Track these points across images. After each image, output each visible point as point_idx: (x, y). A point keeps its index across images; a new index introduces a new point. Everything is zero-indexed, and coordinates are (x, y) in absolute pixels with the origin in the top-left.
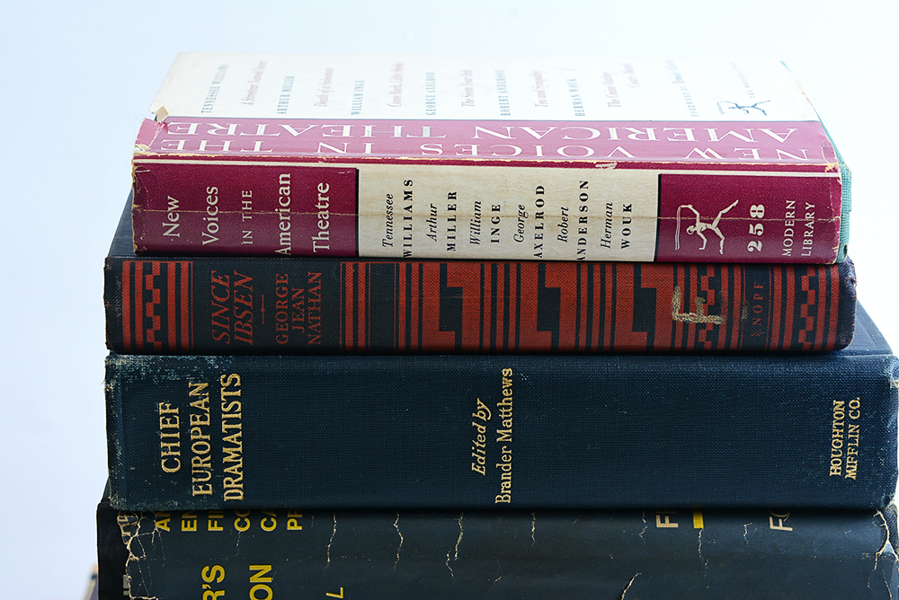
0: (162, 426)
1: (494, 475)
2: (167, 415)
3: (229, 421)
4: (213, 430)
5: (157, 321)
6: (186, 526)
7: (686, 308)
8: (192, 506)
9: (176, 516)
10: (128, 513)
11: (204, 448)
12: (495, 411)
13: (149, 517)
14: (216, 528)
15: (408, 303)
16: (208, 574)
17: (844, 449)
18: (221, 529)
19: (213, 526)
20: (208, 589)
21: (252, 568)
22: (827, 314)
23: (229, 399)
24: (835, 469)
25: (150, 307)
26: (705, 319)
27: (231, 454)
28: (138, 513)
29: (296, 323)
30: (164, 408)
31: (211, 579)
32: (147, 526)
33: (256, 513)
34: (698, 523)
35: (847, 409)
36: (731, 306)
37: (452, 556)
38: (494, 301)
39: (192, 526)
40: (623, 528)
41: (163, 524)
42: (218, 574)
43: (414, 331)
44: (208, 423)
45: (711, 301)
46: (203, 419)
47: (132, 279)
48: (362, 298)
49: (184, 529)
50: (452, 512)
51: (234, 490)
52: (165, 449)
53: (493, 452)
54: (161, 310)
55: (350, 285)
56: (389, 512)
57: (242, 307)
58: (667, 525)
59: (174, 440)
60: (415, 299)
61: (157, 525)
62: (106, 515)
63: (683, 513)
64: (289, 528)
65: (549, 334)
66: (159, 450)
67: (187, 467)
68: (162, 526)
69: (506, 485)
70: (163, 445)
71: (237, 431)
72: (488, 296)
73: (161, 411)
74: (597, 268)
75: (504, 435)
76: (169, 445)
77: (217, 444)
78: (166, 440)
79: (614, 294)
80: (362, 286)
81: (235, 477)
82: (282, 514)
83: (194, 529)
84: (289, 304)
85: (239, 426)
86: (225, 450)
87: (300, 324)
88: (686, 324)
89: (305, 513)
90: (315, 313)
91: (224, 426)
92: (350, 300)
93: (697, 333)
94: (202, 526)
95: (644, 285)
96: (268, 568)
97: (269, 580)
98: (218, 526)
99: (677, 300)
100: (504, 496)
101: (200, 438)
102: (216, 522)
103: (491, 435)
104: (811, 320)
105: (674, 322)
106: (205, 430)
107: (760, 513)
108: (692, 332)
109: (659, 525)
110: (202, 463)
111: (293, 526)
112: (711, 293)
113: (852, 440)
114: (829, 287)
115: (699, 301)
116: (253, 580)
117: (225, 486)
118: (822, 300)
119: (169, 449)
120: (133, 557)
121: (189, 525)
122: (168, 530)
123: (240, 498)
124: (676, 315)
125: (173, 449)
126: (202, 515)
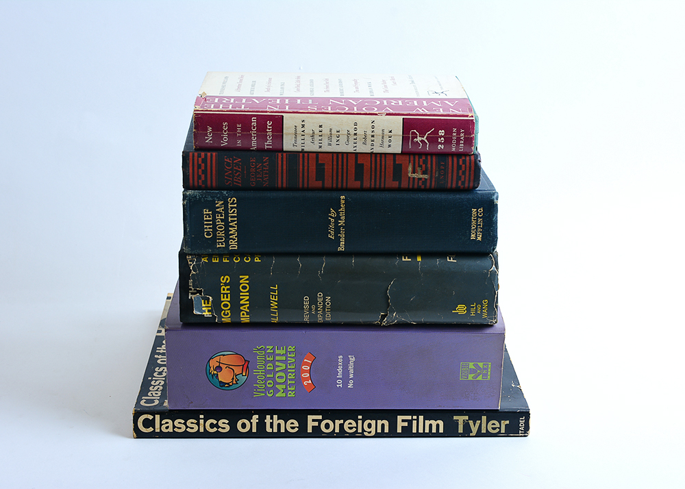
0: (205, 219)
1: (338, 239)
2: (207, 214)
3: (232, 217)
4: (225, 221)
5: (203, 177)
7: (414, 172)
8: (217, 252)
9: (210, 256)
10: (191, 255)
11: (222, 228)
12: (338, 213)
13: (199, 256)
14: (226, 261)
15: (303, 169)
16: (223, 279)
17: (476, 228)
22: (470, 174)
23: (232, 208)
24: (473, 237)
25: (200, 170)
26: (421, 176)
27: (232, 231)
28: (195, 254)
29: (258, 178)
30: (206, 212)
31: (224, 281)
32: (199, 260)
33: (242, 255)
34: (419, 259)
35: (478, 212)
36: (432, 171)
37: (321, 272)
38: (337, 169)
40: (389, 261)
42: (227, 279)
43: (306, 181)
44: (223, 218)
45: (424, 169)
46: (222, 216)
47: (193, 159)
48: (285, 167)
50: (321, 254)
51: (234, 245)
53: (337, 230)
54: (205, 172)
55: (280, 162)
56: (296, 254)
57: (237, 171)
58: (407, 259)
59: (210, 224)
60: (306, 168)
61: (203, 259)
62: (182, 256)
63: (413, 255)
64: (256, 261)
65: (359, 182)
66: (204, 228)
67: (215, 235)
68: (205, 260)
69: (342, 243)
70: (205, 226)
71: (235, 221)
72: (335, 167)
73: (205, 213)
74: (378, 155)
75: (341, 222)
76: (208, 227)
77: (227, 226)
78: (206, 224)
79: (385, 166)
80: (285, 163)
82: (253, 255)
84: (256, 170)
85: (236, 219)
87: (260, 178)
88: (414, 178)
89: (262, 255)
90: (266, 174)
91: (230, 219)
92: (280, 168)
93: (418, 182)
94: (221, 260)
95: (397, 163)
96: (248, 277)
97: (248, 282)
99: (410, 169)
100: (342, 248)
101: (220, 224)
103: (336, 223)
104: (463, 176)
105: (409, 177)
106: (222, 220)
107: (443, 255)
108: (416, 181)
109: (403, 260)
110: (221, 234)
111: (257, 260)
112: (424, 166)
113: (480, 225)
114: (470, 164)
115: (419, 169)
116: (241, 282)
118: (468, 168)
119: (208, 228)
120: (193, 272)
124: (410, 175)
125: (210, 228)
126: (221, 256)
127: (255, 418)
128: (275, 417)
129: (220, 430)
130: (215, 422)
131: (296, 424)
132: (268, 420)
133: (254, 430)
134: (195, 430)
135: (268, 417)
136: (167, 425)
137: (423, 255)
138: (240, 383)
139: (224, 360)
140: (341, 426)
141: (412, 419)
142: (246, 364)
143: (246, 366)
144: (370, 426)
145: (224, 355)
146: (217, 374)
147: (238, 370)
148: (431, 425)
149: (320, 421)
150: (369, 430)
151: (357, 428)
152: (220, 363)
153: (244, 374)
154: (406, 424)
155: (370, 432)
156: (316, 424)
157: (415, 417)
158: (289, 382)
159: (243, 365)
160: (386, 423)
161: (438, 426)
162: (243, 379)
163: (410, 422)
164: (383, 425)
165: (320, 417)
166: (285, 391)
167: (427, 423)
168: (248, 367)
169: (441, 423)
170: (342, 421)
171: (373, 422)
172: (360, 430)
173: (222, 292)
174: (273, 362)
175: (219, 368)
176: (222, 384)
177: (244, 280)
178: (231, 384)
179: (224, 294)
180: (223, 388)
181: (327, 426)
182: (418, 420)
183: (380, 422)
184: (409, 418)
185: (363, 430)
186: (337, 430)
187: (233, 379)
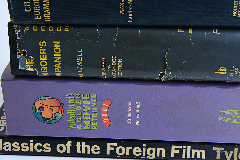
1: (127, 14)
6: (34, 29)
8: (35, 23)
9: (31, 26)
10: (17, 24)
11: (37, 4)
13: (23, 26)
16: (41, 44)
18: (45, 30)
19: (42, 29)
20: (41, 48)
21: (54, 42)
27: (46, 6)
28: (20, 25)
31: (42, 45)
32: (23, 29)
33: (55, 26)
34: (191, 31)
37: (114, 40)
39: (36, 29)
40: (167, 33)
41: (27, 28)
42: (44, 44)
49: (33, 30)
50: (115, 26)
51: (48, 18)
52: (26, 4)
56: (95, 26)
58: (181, 31)
61: (26, 28)
62: (10, 25)
63: (186, 28)
64: (65, 30)
66: (24, 4)
67: (33, 10)
68: (27, 29)
69: (131, 18)
70: (25, 3)
81: (48, 13)
82: (63, 26)
83: (37, 30)
86: (44, 5)
89: (70, 26)
94: (39, 29)
96: (59, 43)
97: (59, 46)
98: (44, 29)
100: (130, 22)
102: (43, 28)
107: (210, 28)
109: (178, 31)
111: (66, 30)
116: (55, 46)
117: (45, 16)
120: (18, 38)
121: (35, 29)
122: (29, 30)
123: (50, 20)
125: (28, 4)
126: (39, 26)
127: (69, 143)
128: (84, 143)
129: (45, 150)
130: (41, 145)
131: (98, 148)
132: (78, 145)
133: (69, 151)
134: (27, 149)
135: (79, 143)
136: (7, 146)
137: (195, 28)
138: (58, 119)
139: (45, 102)
140: (131, 151)
141: (183, 149)
142: (61, 106)
143: (61, 107)
144: (151, 152)
145: (45, 99)
146: (41, 113)
147: (56, 110)
148: (196, 153)
149: (115, 147)
150: (151, 155)
151: (142, 153)
152: (42, 104)
153: (60, 113)
154: (178, 152)
155: (151, 156)
156: (113, 149)
157: (184, 147)
158: (93, 119)
159: (59, 107)
160: (163, 150)
161: (201, 154)
162: (59, 116)
163: (181, 150)
164: (161, 152)
165: (115, 144)
166: (90, 125)
167: (194, 151)
168: (62, 108)
169: (204, 152)
170: (131, 148)
171: (154, 149)
172: (144, 155)
173: (41, 53)
174: (81, 105)
175: (42, 108)
176: (45, 119)
177: (57, 44)
178: (51, 119)
179: (42, 55)
180: (46, 122)
181: (121, 151)
182: (186, 149)
183: (159, 150)
184: (180, 147)
185: (147, 155)
186: (128, 154)
187: (52, 116)
